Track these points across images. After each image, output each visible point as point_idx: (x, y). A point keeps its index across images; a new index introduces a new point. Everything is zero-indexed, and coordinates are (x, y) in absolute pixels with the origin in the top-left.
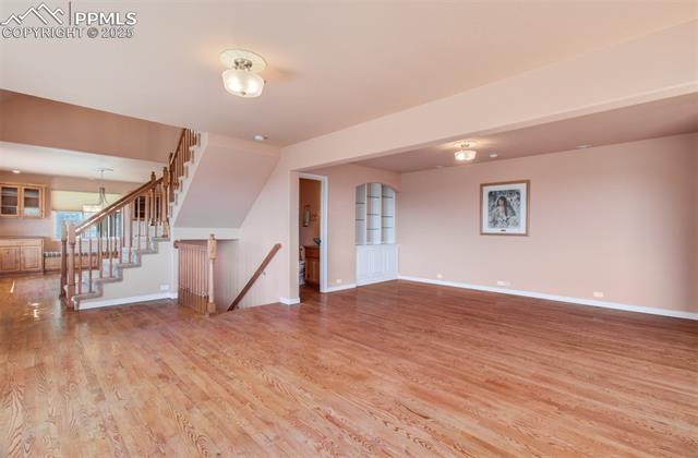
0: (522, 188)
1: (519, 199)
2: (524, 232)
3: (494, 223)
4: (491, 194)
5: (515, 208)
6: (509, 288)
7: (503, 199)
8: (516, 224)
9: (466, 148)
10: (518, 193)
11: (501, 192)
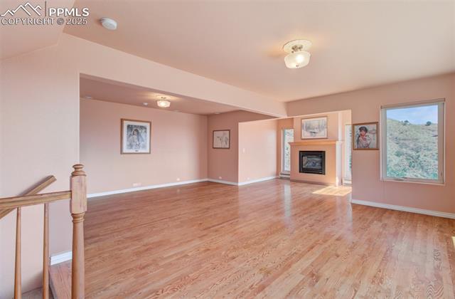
0: (147, 125)
1: (146, 132)
2: (148, 151)
3: (131, 146)
4: (128, 126)
5: (143, 137)
6: (142, 186)
7: (136, 130)
8: (144, 147)
9: (164, 99)
10: (145, 128)
11: (135, 126)
